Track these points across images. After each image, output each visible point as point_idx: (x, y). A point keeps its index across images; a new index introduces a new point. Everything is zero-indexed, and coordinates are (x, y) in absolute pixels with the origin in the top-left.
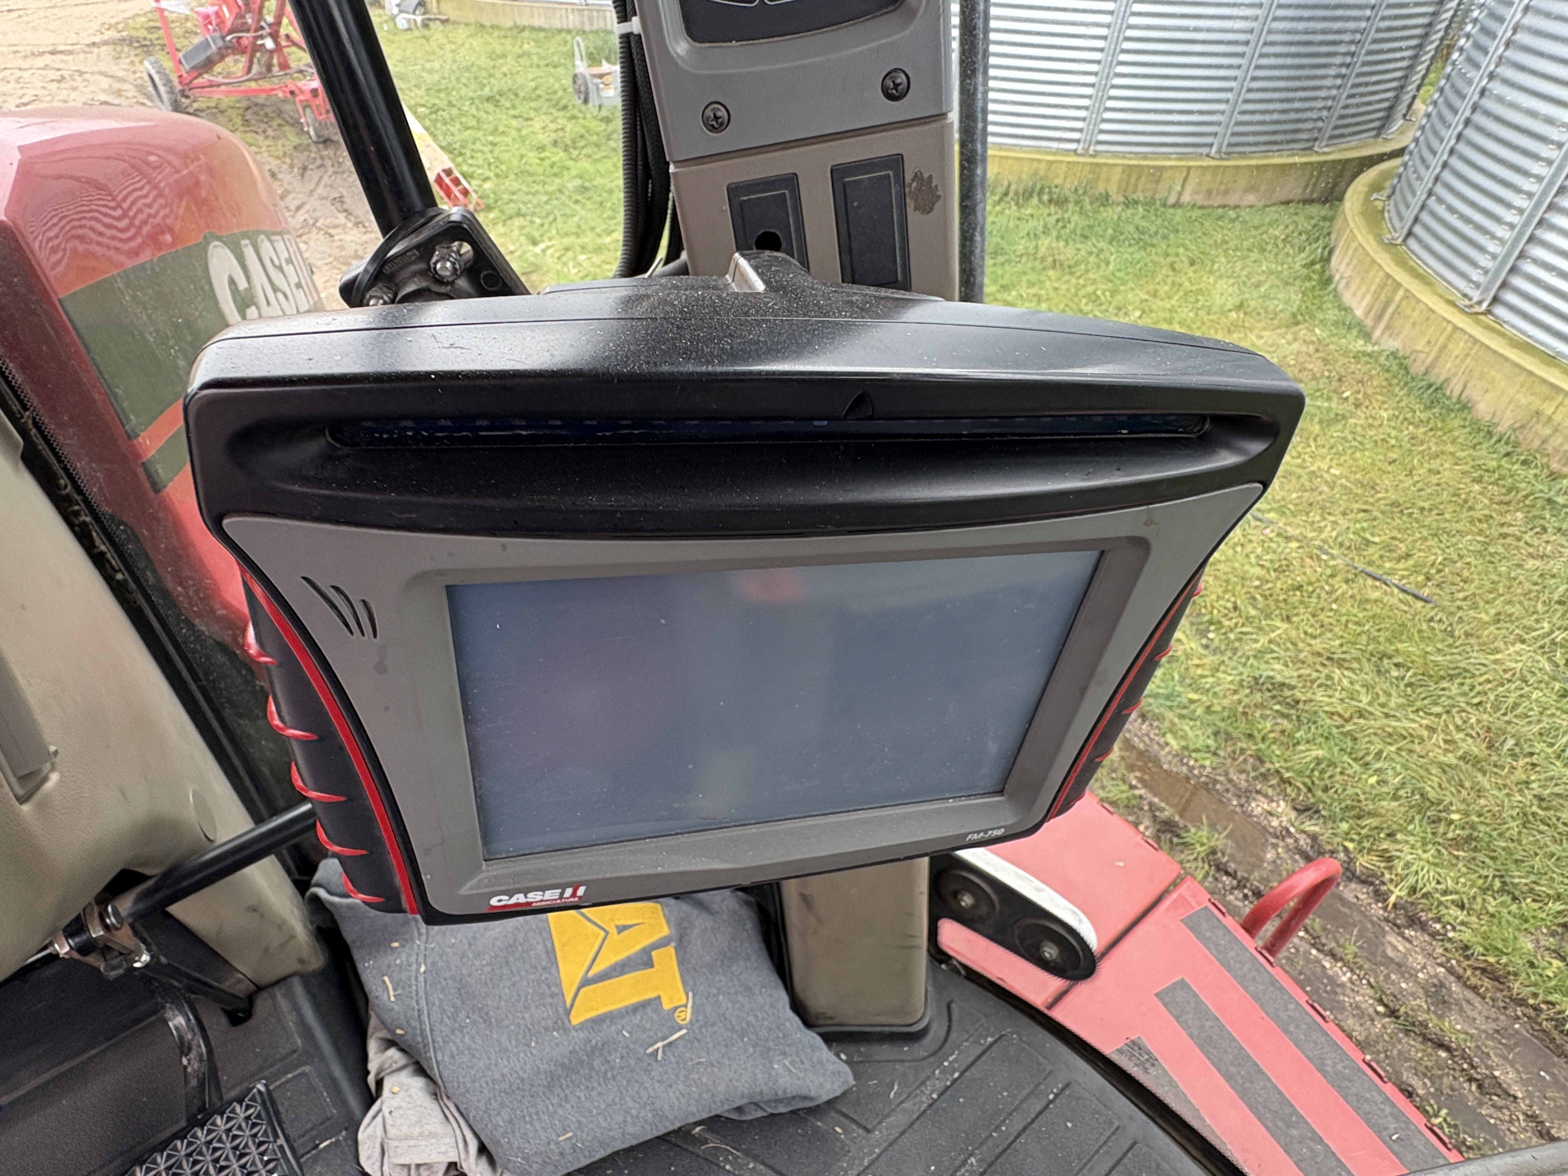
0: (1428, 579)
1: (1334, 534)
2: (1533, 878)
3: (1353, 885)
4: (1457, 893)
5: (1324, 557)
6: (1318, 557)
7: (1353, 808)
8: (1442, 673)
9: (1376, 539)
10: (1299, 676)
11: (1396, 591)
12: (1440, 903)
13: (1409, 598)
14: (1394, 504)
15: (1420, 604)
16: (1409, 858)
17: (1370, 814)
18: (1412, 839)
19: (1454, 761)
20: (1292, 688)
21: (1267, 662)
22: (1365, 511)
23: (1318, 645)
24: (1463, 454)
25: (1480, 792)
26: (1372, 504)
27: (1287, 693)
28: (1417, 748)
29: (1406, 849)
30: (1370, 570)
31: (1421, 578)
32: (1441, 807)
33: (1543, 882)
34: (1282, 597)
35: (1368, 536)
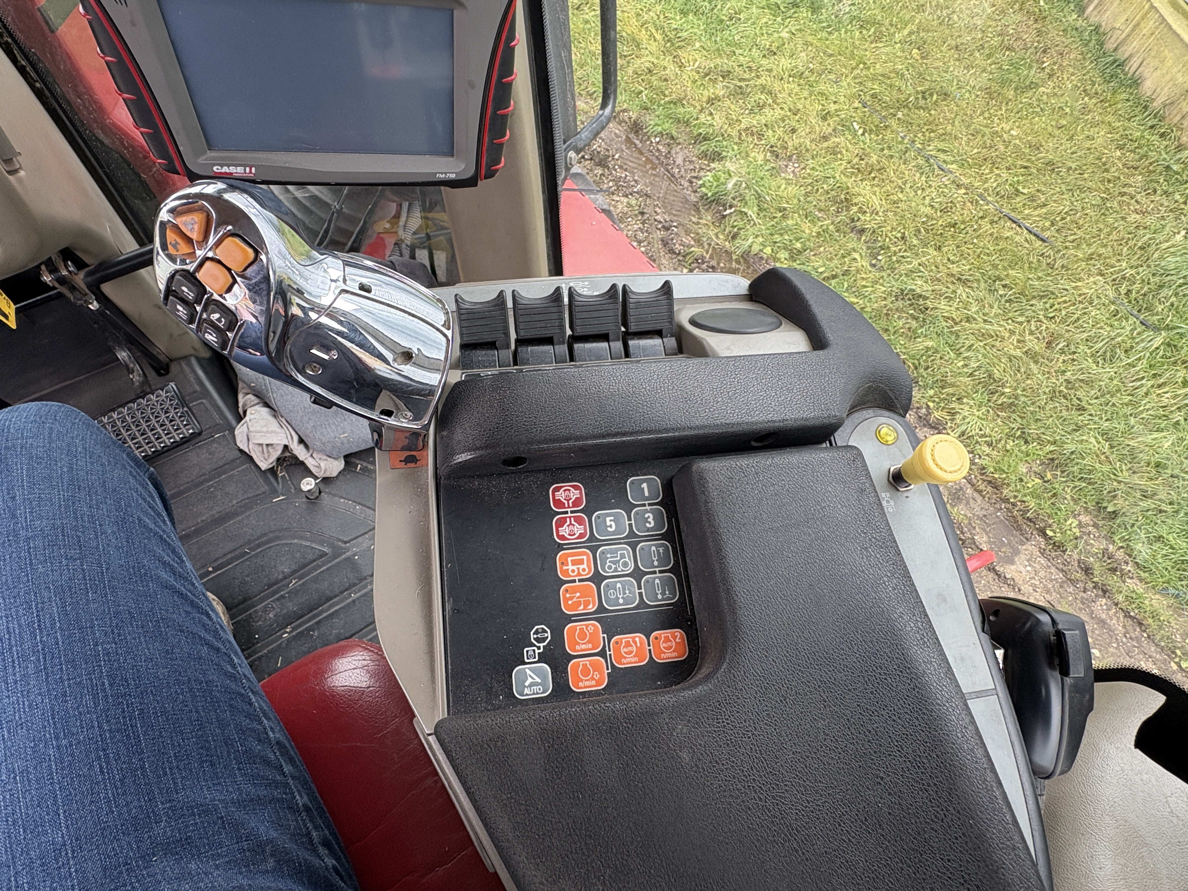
0: (1053, 224)
1: (995, 185)
2: (1042, 430)
3: (925, 429)
4: (990, 436)
5: (981, 202)
6: (977, 202)
7: (942, 381)
8: (1035, 294)
9: (1025, 191)
10: (933, 291)
11: (1025, 232)
12: (977, 442)
13: (1033, 238)
14: (1050, 163)
15: (1039, 243)
16: (966, 414)
17: (952, 385)
18: (972, 403)
19: (1020, 354)
20: (926, 298)
21: (913, 279)
22: (1026, 167)
23: (955, 269)
24: (1118, 124)
25: (1029, 375)
26: (1033, 163)
27: (921, 302)
28: (998, 344)
29: (967, 408)
30: (1013, 214)
31: (1048, 224)
32: (1000, 384)
33: (1047, 433)
34: (939, 232)
35: (1020, 188)
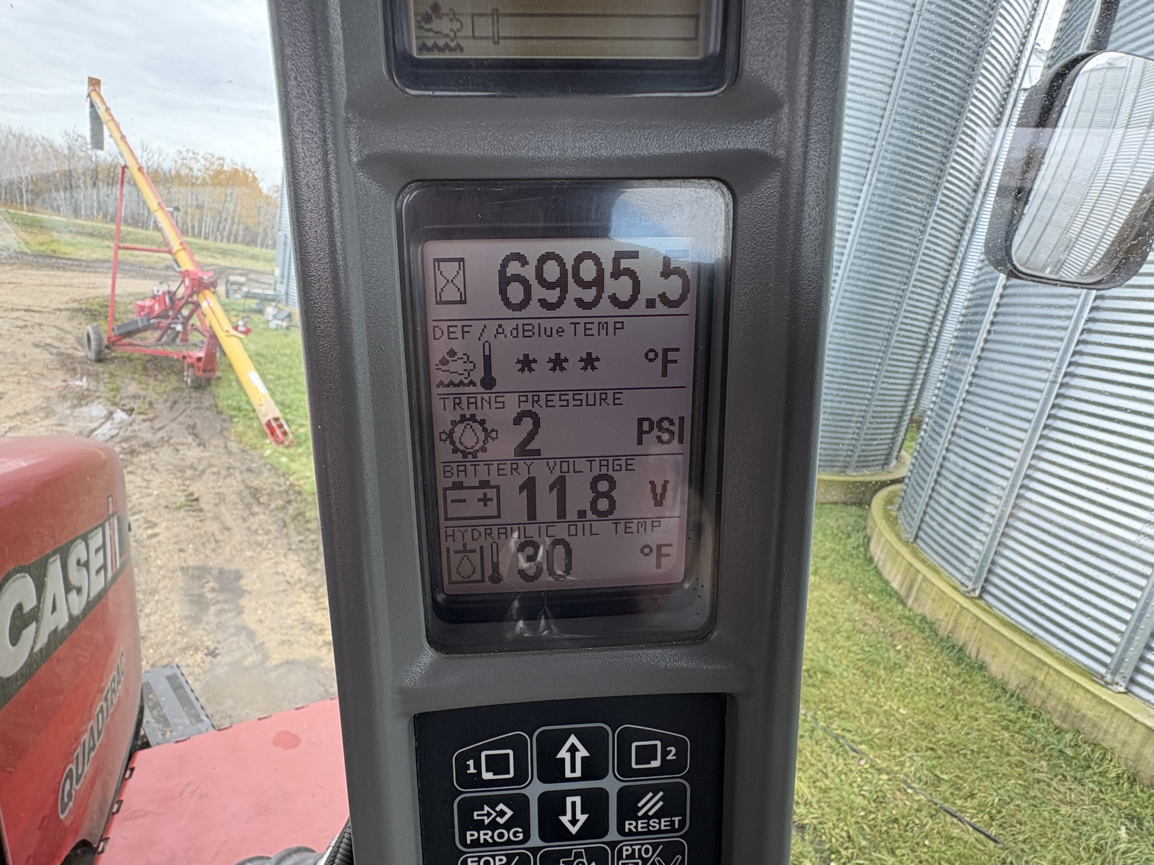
0: (992, 818)
1: (913, 769)
5: (910, 791)
6: (905, 791)
9: (945, 777)
11: (971, 829)
13: (982, 836)
14: (951, 745)
15: (992, 844)
22: (932, 749)
24: (990, 705)
26: (935, 743)
30: (946, 805)
31: (986, 817)
34: (884, 829)
35: (938, 773)
